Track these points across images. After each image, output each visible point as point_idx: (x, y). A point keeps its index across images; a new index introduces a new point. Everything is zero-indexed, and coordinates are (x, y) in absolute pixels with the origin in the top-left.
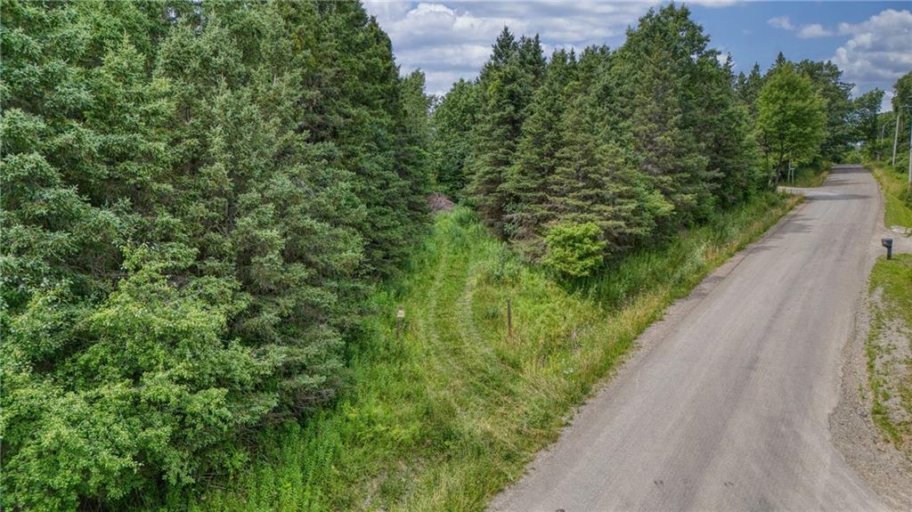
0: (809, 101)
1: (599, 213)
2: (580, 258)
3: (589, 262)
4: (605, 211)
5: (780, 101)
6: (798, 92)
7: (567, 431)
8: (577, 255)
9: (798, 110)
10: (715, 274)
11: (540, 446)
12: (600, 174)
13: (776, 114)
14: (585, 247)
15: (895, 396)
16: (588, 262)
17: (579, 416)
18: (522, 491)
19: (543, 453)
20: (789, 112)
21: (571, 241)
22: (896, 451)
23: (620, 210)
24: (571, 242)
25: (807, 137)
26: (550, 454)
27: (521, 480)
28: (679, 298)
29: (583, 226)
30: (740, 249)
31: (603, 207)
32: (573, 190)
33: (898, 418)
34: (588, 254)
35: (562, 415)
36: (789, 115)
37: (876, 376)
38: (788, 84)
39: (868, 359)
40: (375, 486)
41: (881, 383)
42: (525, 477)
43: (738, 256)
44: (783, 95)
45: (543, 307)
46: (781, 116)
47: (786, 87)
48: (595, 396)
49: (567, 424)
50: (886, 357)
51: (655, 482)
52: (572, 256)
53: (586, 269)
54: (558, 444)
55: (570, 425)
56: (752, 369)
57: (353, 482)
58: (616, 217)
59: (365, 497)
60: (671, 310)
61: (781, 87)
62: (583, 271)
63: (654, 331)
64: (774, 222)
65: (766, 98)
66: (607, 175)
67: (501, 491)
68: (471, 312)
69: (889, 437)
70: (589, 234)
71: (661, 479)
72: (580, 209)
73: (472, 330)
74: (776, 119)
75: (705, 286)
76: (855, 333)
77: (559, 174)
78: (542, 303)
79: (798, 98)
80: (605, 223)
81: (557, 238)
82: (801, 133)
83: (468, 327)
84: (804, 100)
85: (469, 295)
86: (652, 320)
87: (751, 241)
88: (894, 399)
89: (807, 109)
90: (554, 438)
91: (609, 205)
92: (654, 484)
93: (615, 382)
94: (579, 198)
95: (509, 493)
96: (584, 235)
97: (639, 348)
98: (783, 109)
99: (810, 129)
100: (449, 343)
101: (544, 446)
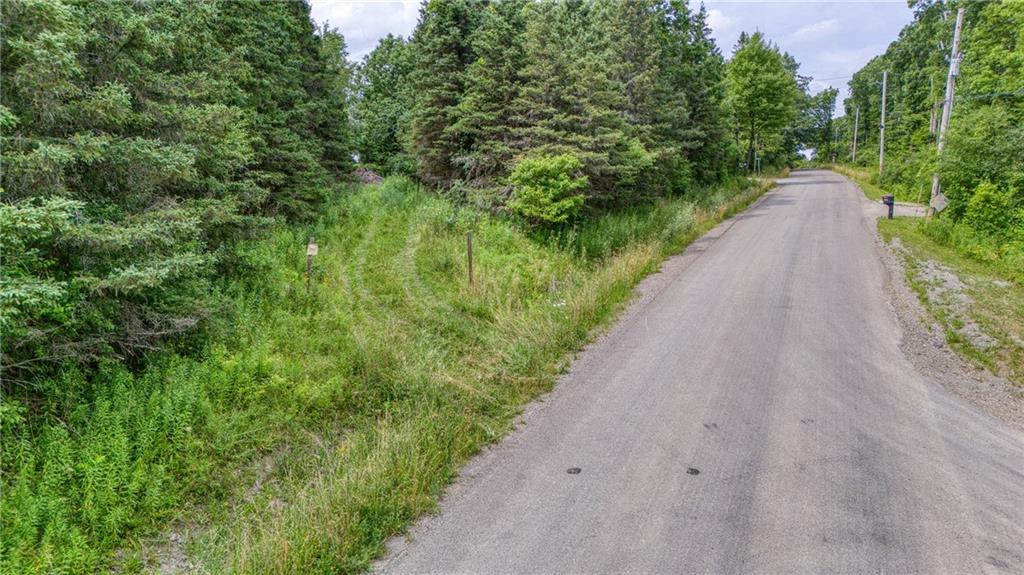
0: (780, 74)
1: (576, 144)
2: (555, 200)
3: (568, 203)
4: (584, 142)
5: (750, 73)
6: (769, 63)
7: (564, 379)
8: (551, 195)
9: (769, 84)
10: (706, 236)
11: (528, 397)
12: (576, 95)
13: (746, 87)
14: (561, 184)
15: (969, 323)
16: (565, 202)
17: (579, 363)
18: (511, 450)
19: (536, 405)
20: (760, 86)
21: (542, 178)
22: (995, 378)
23: (602, 141)
24: (543, 180)
25: (779, 114)
26: (545, 405)
27: (507, 438)
28: (673, 254)
29: (558, 158)
30: (726, 216)
31: (581, 137)
32: (543, 116)
33: (983, 345)
34: (565, 194)
35: (555, 363)
36: (761, 89)
37: (934, 308)
38: (758, 55)
39: (916, 294)
40: (269, 468)
41: (946, 312)
42: (511, 433)
43: (727, 223)
44: (753, 66)
45: (511, 257)
46: (752, 89)
47: (756, 58)
48: (594, 342)
49: (563, 372)
50: (938, 290)
51: (706, 426)
52: (545, 197)
53: (562, 213)
54: (555, 393)
55: (567, 372)
56: (787, 308)
57: (228, 460)
58: (597, 149)
59: (251, 484)
60: (667, 264)
61: (751, 58)
62: (558, 215)
63: (652, 281)
64: (754, 199)
65: (735, 70)
66: (584, 96)
67: (477, 452)
68: (415, 267)
69: (980, 364)
70: (566, 167)
71: (712, 422)
72: (552, 140)
73: (418, 284)
74: (747, 93)
75: (699, 245)
76: (889, 275)
77: (523, 97)
78: (509, 254)
79: (768, 71)
80: (585, 155)
81: (526, 175)
82: (772, 109)
83: (411, 281)
84: (775, 73)
85: (411, 252)
86: (647, 272)
87: (736, 211)
88: (970, 326)
89: (778, 83)
90: (549, 387)
91: (587, 136)
92: (705, 429)
93: (616, 327)
94: (550, 127)
95: (490, 455)
96: (561, 169)
97: (639, 295)
98: (754, 82)
99: (781, 105)
100: (386, 296)
101: (534, 396)
